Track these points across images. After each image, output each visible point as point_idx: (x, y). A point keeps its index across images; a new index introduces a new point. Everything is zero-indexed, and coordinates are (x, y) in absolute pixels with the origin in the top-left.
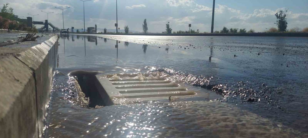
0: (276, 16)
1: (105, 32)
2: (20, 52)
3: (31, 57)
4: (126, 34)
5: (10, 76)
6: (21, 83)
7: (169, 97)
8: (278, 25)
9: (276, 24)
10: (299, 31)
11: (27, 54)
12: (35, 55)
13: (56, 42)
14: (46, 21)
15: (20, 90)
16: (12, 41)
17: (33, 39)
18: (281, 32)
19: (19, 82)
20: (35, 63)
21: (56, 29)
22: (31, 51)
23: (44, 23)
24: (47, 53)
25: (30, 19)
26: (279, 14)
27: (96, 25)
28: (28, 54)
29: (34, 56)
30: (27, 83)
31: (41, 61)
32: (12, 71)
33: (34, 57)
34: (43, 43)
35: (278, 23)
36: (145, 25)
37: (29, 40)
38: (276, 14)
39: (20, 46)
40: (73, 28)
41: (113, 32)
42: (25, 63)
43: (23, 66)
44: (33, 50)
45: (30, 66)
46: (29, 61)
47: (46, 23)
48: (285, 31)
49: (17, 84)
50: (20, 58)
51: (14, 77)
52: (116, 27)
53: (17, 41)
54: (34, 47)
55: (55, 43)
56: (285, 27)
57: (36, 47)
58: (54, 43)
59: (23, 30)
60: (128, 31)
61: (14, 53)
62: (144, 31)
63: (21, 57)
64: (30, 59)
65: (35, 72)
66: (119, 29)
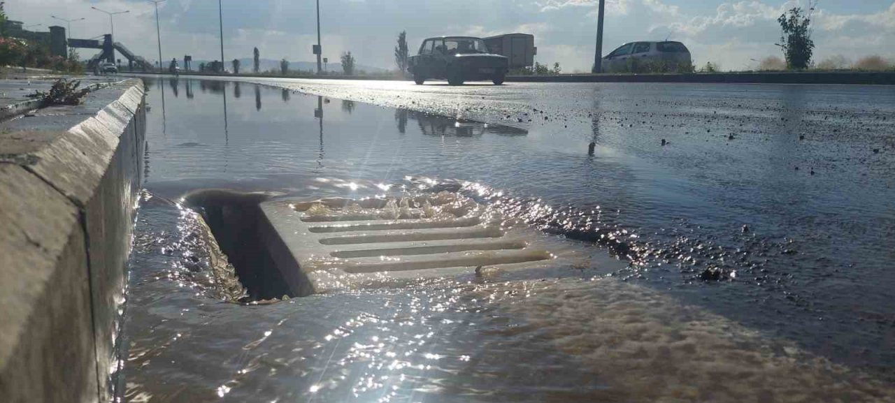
0: (782, 24)
1: (285, 70)
2: (36, 151)
3: (70, 161)
4: (346, 76)
5: (12, 234)
6: (46, 250)
7: (476, 267)
8: (784, 49)
9: (781, 48)
10: (846, 66)
11: (58, 153)
12: (81, 154)
13: (139, 105)
14: (108, 37)
15: (44, 275)
16: (10, 107)
17: (73, 101)
18: (796, 71)
19: (41, 249)
20: (84, 181)
21: (139, 62)
22: (69, 143)
23: (101, 44)
24: (114, 143)
25: (58, 31)
26: (788, 17)
27: (256, 51)
28: (61, 154)
29: (77, 157)
30: (65, 251)
31: (100, 171)
32: (19, 215)
33: (79, 162)
34: (102, 111)
35: (786, 43)
36: (401, 49)
37: (60, 104)
38: (781, 19)
39: (36, 127)
40: (188, 58)
41: (307, 69)
42: (56, 184)
43: (47, 193)
44: (75, 139)
45: (68, 194)
46: (64, 176)
47: (108, 45)
48: (807, 67)
49: (35, 256)
50: (36, 168)
51: (23, 232)
52: (316, 55)
53: (25, 107)
54: (76, 129)
55: (137, 110)
56: (807, 56)
57: (82, 128)
58: (134, 108)
59: (38, 67)
60: (352, 66)
61: (20, 154)
62: (400, 67)
63: (42, 165)
64: (67, 169)
65: (83, 211)
66: (325, 60)
